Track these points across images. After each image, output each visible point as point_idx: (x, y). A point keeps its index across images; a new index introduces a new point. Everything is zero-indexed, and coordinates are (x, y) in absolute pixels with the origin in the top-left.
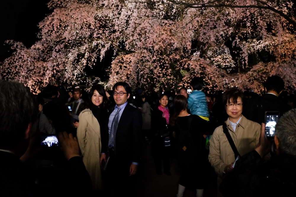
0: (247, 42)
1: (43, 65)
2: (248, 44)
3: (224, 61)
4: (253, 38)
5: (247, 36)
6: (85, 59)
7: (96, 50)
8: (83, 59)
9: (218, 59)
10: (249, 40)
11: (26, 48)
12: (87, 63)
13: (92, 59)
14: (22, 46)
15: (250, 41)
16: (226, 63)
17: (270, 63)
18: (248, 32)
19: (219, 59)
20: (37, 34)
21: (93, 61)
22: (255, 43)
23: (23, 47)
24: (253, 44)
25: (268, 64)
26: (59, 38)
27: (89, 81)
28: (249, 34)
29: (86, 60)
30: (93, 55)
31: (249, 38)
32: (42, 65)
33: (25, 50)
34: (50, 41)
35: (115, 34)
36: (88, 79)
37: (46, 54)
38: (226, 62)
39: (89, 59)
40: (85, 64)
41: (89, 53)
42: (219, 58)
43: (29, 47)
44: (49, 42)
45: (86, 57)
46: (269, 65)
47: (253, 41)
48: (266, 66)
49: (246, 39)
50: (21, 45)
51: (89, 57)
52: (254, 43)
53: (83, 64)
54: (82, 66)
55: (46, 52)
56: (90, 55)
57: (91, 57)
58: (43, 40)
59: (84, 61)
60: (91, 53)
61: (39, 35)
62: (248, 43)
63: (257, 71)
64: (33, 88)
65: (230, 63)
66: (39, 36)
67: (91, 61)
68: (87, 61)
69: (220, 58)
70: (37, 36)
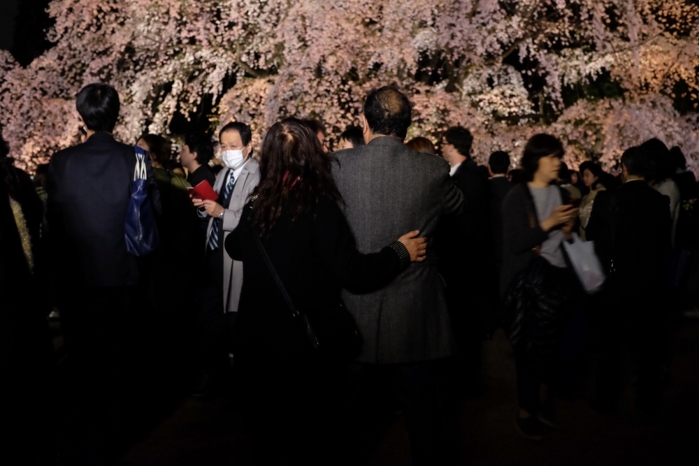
0: (560, 55)
1: (62, 108)
2: (564, 61)
3: (507, 103)
4: (573, 46)
5: (560, 41)
6: (173, 97)
7: (199, 74)
8: (169, 97)
9: (491, 98)
10: (564, 51)
11: (20, 66)
12: (178, 107)
13: (189, 97)
14: (9, 60)
15: (567, 54)
16: (510, 107)
17: (602, 101)
18: (564, 32)
19: (494, 98)
20: (48, 31)
21: (191, 100)
22: (580, 58)
23: (10, 63)
24: (575, 62)
25: (598, 105)
26: (104, 45)
27: (177, 148)
28: (565, 36)
29: (176, 98)
30: (192, 87)
31: (565, 46)
32: (59, 107)
33: (18, 69)
34: (82, 49)
35: (232, 33)
36: (176, 143)
37: (72, 81)
38: (512, 104)
39: (182, 97)
40: (172, 111)
41: (183, 82)
42: (493, 95)
43: (25, 63)
44: (80, 53)
45: (174, 91)
46: (600, 107)
47: (574, 54)
48: (594, 109)
49: (557, 48)
50: (7, 59)
51: (182, 93)
52: (577, 59)
53: (169, 108)
54: (167, 113)
55: (72, 78)
56: (185, 87)
57: (187, 92)
58: (60, 46)
59: (170, 103)
60: (186, 83)
61: (51, 35)
62: (562, 58)
63: (573, 122)
64: (35, 163)
65: (522, 108)
66: (51, 37)
67: (186, 101)
68: (178, 101)
69: (496, 96)
70: (46, 36)
